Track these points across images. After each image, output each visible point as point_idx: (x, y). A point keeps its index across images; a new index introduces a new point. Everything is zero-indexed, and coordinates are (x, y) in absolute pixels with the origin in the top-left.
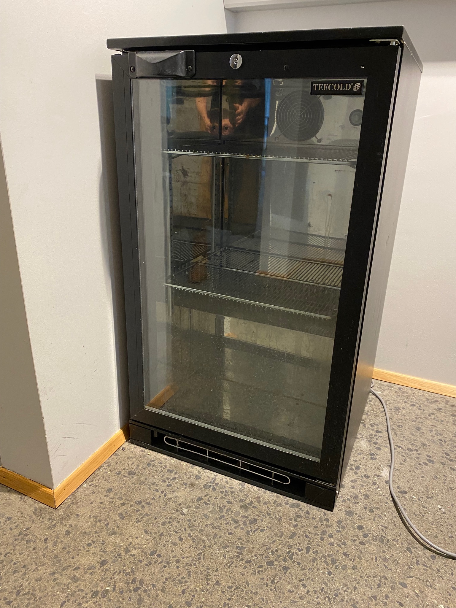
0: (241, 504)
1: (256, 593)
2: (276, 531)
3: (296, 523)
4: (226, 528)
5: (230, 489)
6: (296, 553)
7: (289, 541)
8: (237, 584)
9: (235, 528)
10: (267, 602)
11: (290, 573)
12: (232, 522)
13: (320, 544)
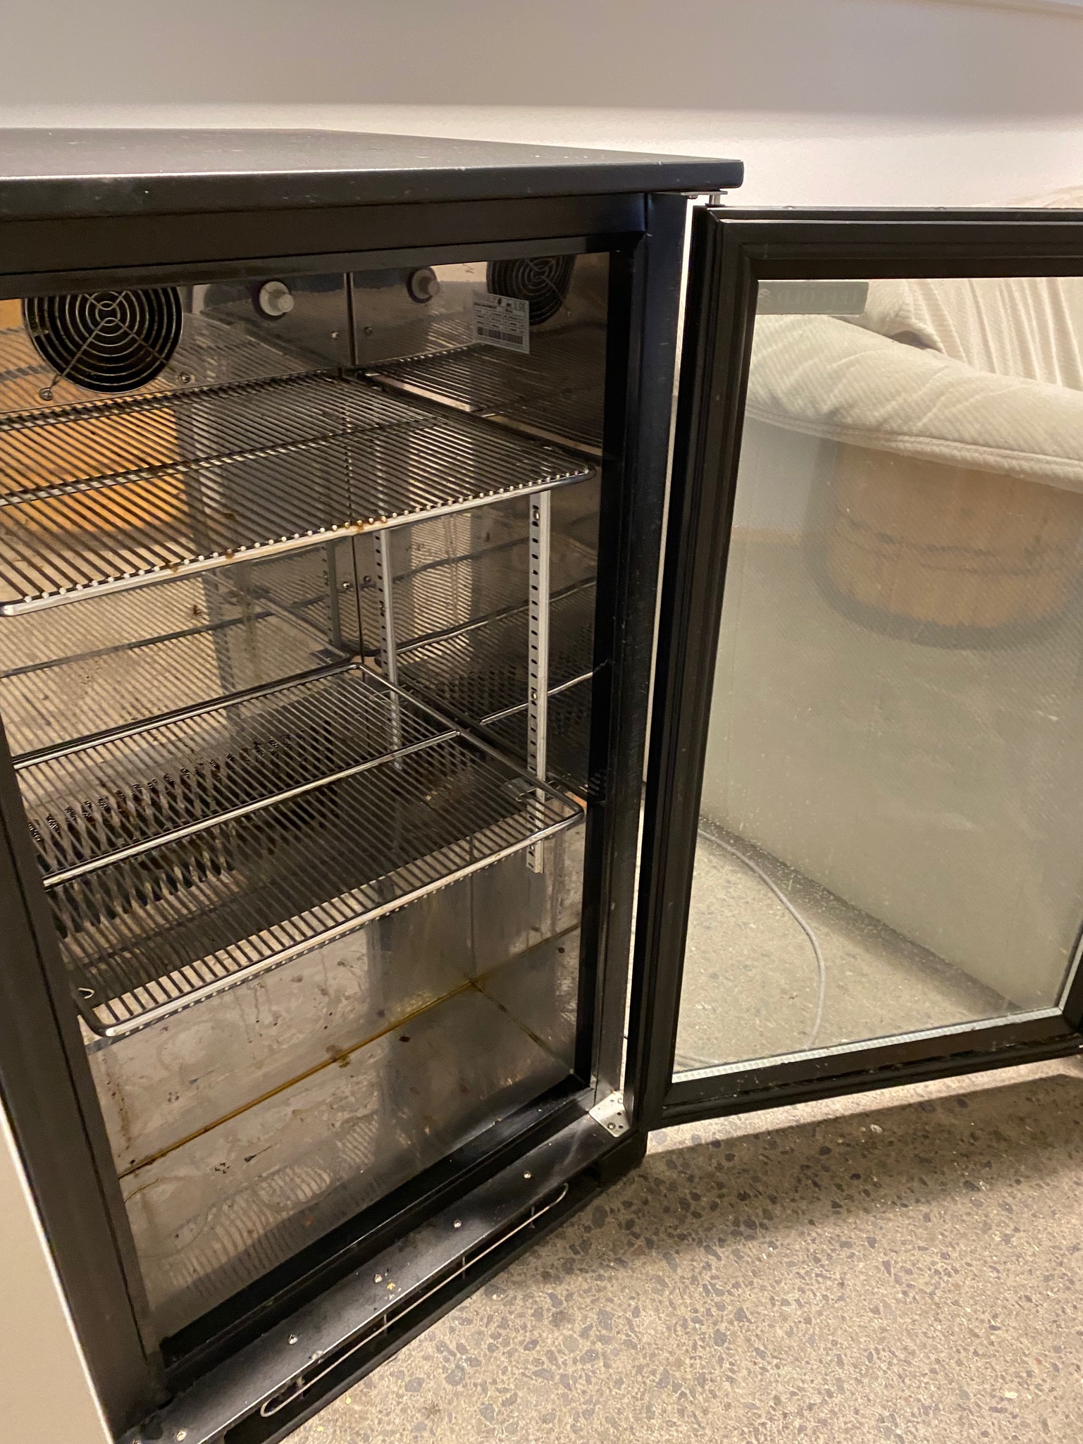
0: (546, 1322)
1: (777, 1400)
2: (649, 1287)
3: (642, 1238)
4: (597, 1387)
5: (493, 1326)
6: (713, 1277)
7: (680, 1274)
8: (746, 1430)
9: (607, 1366)
10: (800, 1389)
11: (752, 1313)
12: (588, 1366)
13: (706, 1225)
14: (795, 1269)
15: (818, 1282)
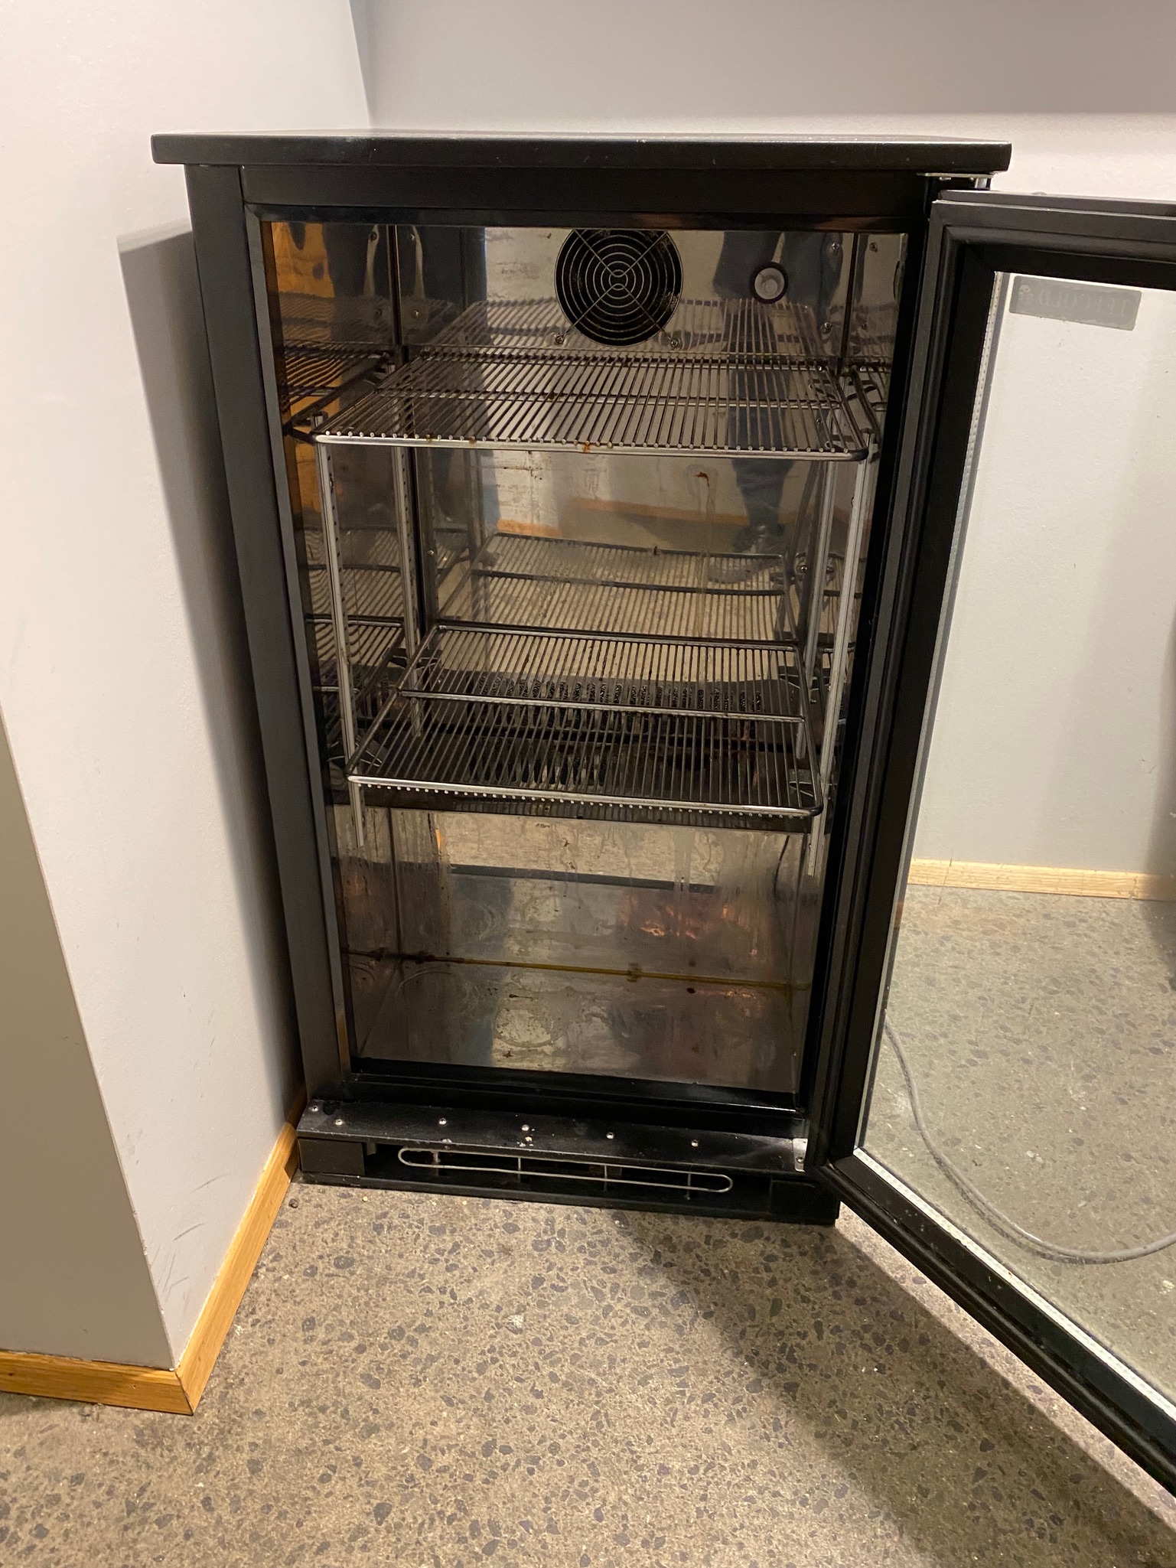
0: (635, 1265)
1: (753, 1464)
2: (737, 1308)
3: (771, 1274)
4: (625, 1333)
5: (597, 1237)
6: (798, 1345)
7: (773, 1321)
8: (704, 1457)
9: (647, 1327)
10: (782, 1475)
11: (802, 1395)
12: (634, 1316)
13: (837, 1308)
14: (880, 1400)
15: (892, 1427)
